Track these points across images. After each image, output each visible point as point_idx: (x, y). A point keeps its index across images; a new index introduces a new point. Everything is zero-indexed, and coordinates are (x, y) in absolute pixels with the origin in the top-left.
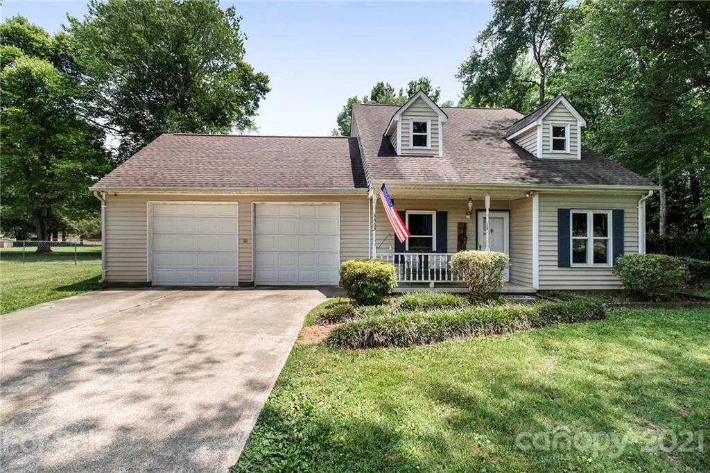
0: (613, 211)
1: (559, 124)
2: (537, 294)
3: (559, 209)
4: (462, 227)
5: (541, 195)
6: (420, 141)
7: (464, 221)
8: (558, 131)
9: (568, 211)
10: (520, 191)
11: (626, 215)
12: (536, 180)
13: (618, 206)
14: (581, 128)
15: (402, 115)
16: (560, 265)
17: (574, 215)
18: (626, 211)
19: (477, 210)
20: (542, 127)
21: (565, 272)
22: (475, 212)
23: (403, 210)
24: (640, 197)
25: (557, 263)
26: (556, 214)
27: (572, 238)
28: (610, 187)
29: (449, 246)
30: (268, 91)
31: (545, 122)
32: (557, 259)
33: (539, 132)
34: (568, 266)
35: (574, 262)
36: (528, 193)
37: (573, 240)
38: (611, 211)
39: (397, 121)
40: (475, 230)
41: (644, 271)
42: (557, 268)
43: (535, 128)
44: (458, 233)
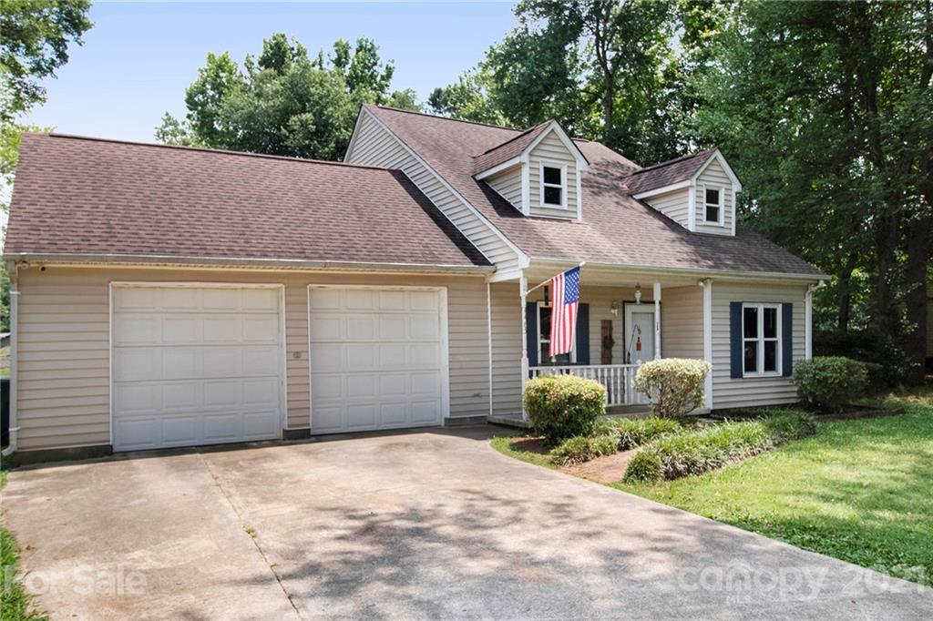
0: (783, 305)
1: (713, 186)
2: (712, 415)
3: (732, 303)
4: (607, 326)
5: (716, 283)
6: (553, 196)
7: (608, 317)
8: (712, 196)
9: (740, 304)
10: (693, 278)
11: (794, 310)
12: (710, 263)
13: (787, 299)
14: (737, 193)
15: (531, 154)
16: (733, 376)
17: (745, 309)
18: (794, 305)
19: (624, 302)
20: (695, 188)
21: (739, 385)
22: (621, 304)
23: (534, 301)
24: (806, 288)
25: (729, 374)
26: (728, 309)
27: (744, 340)
28: (787, 275)
29: (592, 355)
30: (86, 26)
31: (700, 183)
32: (729, 368)
33: (692, 195)
34: (741, 376)
35: (746, 371)
36: (703, 280)
37: (746, 342)
38: (781, 305)
39: (524, 163)
40: (622, 331)
41: (831, 377)
42: (729, 380)
43: (685, 189)
44: (602, 335)
